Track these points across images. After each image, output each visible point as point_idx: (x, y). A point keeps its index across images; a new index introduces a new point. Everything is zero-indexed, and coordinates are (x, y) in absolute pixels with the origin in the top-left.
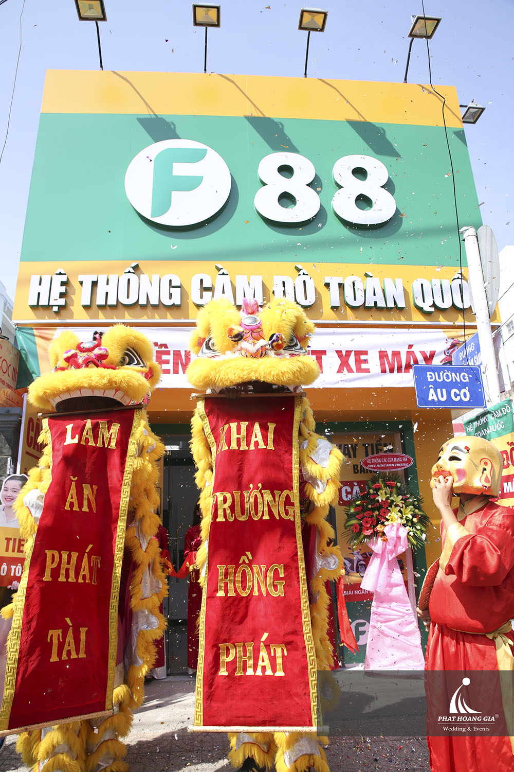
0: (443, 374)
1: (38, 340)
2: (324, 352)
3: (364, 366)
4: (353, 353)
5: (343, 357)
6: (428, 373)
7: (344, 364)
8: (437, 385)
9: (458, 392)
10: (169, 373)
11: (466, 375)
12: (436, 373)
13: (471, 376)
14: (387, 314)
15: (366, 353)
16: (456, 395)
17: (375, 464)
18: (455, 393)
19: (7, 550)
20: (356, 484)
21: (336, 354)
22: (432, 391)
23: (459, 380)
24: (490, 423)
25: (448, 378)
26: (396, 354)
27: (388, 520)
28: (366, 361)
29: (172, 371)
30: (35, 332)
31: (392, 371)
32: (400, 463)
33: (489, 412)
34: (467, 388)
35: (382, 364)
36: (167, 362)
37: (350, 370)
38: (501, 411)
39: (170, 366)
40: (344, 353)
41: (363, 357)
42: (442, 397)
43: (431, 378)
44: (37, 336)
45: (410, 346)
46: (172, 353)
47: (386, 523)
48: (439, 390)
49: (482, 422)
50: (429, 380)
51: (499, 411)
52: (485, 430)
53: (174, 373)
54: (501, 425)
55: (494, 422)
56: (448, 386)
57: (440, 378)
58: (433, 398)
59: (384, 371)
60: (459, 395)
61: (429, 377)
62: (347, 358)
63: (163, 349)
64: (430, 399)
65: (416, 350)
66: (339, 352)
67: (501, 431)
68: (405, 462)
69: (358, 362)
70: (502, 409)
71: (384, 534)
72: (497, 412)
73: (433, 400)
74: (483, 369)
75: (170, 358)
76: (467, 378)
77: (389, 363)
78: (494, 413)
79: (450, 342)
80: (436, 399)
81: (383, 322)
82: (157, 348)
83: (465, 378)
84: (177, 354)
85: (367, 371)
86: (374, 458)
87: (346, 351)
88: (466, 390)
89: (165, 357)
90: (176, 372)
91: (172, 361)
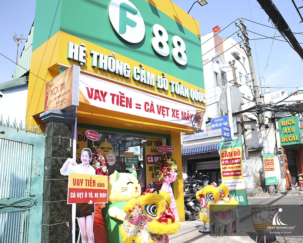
2: (169, 109)
3: (178, 116)
4: (175, 110)
5: (173, 111)
7: (173, 114)
15: (178, 111)
17: (162, 149)
19: (86, 186)
20: (152, 156)
21: (171, 110)
24: (232, 143)
26: (185, 113)
28: (178, 114)
29: (125, 106)
31: (184, 119)
32: (170, 150)
33: (232, 140)
35: (182, 116)
37: (175, 117)
39: (125, 104)
45: (188, 111)
46: (125, 98)
47: (170, 171)
49: (228, 143)
59: (182, 119)
63: (123, 95)
65: (190, 113)
68: (172, 150)
75: (125, 100)
78: (234, 141)
79: (196, 112)
82: (120, 95)
84: (127, 99)
85: (179, 118)
86: (162, 147)
89: (123, 99)
90: (127, 107)
91: (125, 102)
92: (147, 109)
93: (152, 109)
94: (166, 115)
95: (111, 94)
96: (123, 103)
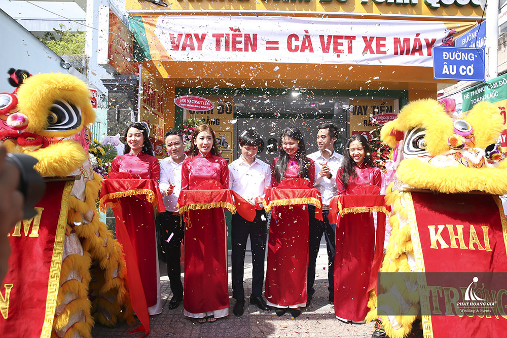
0: (455, 54)
1: (145, 25)
2: (354, 38)
3: (382, 49)
4: (375, 39)
5: (368, 41)
6: (444, 53)
7: (368, 47)
8: (450, 62)
9: (465, 68)
10: (242, 51)
11: (473, 55)
12: (450, 53)
13: (476, 56)
14: (402, 9)
15: (384, 39)
16: (463, 71)
17: (380, 120)
18: (463, 69)
21: (362, 39)
22: (445, 67)
23: (466, 59)
24: (486, 92)
25: (458, 57)
26: (407, 40)
27: (388, 159)
28: (384, 45)
29: (243, 49)
30: (143, 19)
31: (402, 53)
33: (487, 84)
34: (472, 65)
35: (396, 48)
36: (240, 42)
37: (372, 52)
38: (498, 84)
39: (242, 46)
40: (368, 39)
41: (382, 42)
42: (453, 71)
43: (446, 57)
44: (145, 22)
45: (418, 35)
46: (243, 36)
47: (387, 161)
48: (451, 66)
49: (479, 92)
50: (444, 58)
51: (496, 83)
52: (481, 98)
53: (245, 51)
54: (495, 94)
55: (490, 92)
56: (458, 63)
57: (452, 57)
58: (446, 72)
59: (396, 53)
60: (466, 70)
61: (444, 55)
62: (370, 42)
63: (237, 33)
64: (443, 73)
65: (422, 38)
66: (365, 38)
67: (495, 99)
69: (379, 45)
70: (499, 82)
71: (384, 167)
72: (494, 84)
73: (446, 73)
74: (486, 51)
75: (242, 39)
76: (473, 58)
77: (400, 47)
78: (491, 85)
79: (448, 32)
80: (448, 73)
81: (399, 15)
82: (232, 32)
83: (472, 57)
84: (247, 37)
85: (385, 53)
86: (380, 116)
87: (370, 37)
88: (471, 67)
89: (238, 39)
90: (246, 50)
91: (243, 42)
92: (293, 48)
93: (307, 45)
94: (346, 51)
95: (214, 36)
96: (238, 46)
